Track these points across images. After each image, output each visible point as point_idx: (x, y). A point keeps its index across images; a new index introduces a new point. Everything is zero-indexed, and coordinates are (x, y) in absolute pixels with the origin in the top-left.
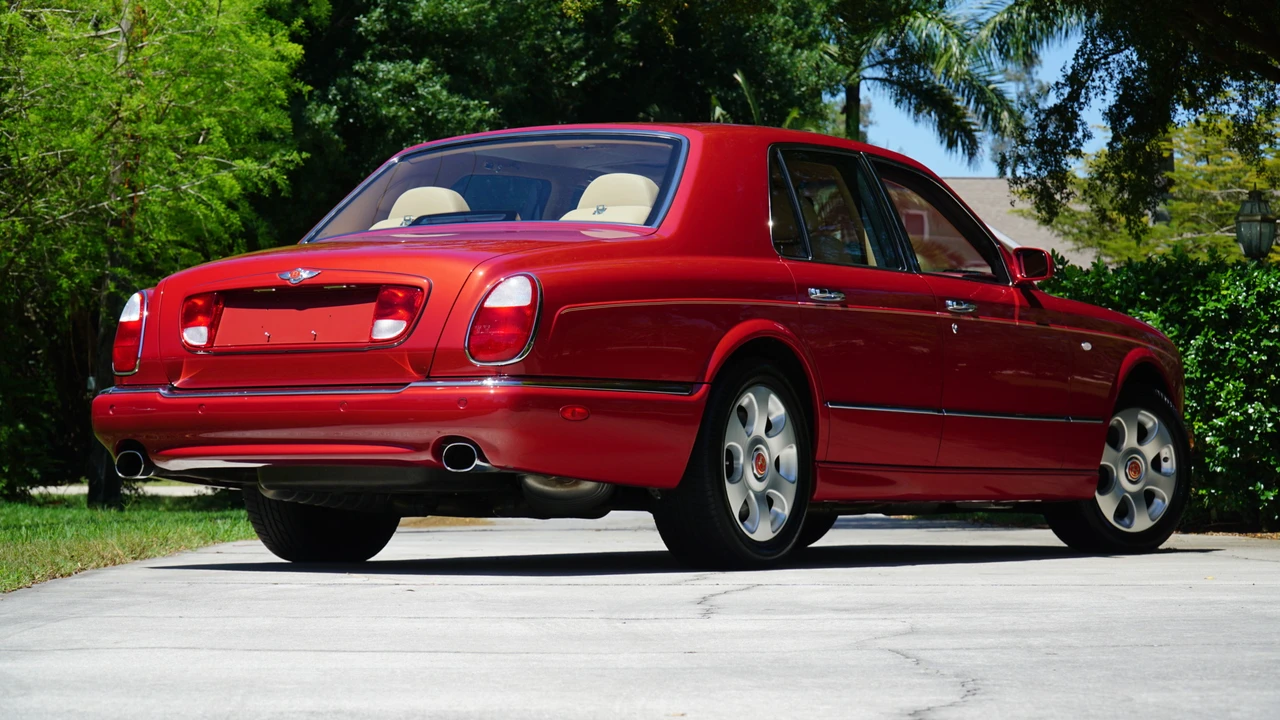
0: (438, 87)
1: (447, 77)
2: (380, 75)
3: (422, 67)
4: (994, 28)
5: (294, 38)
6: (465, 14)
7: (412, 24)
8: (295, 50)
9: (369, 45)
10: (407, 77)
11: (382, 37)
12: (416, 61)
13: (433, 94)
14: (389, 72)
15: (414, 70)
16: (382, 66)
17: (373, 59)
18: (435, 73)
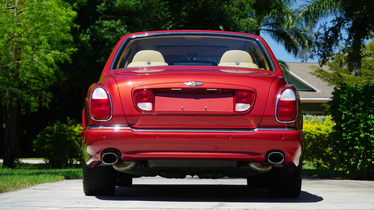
0: (123, 29)
1: (126, 26)
2: (104, 25)
3: (118, 22)
4: (304, 13)
5: (74, 9)
6: (132, 5)
7: (115, 8)
8: (74, 13)
9: (101, 15)
10: (113, 26)
11: (105, 12)
12: (116, 21)
13: (122, 31)
14: (107, 24)
15: (115, 23)
16: (105, 22)
17: (102, 20)
18: (122, 24)
